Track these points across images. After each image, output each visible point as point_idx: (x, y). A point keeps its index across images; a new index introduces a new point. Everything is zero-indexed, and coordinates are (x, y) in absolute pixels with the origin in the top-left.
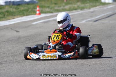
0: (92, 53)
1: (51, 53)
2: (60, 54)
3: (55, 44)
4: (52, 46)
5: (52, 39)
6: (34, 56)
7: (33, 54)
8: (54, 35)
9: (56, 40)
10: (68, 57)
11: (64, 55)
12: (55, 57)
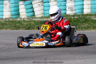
4: (40, 36)
5: (41, 30)
6: (25, 44)
7: (24, 43)
8: (43, 26)
10: (54, 44)
11: (51, 43)
12: (43, 44)
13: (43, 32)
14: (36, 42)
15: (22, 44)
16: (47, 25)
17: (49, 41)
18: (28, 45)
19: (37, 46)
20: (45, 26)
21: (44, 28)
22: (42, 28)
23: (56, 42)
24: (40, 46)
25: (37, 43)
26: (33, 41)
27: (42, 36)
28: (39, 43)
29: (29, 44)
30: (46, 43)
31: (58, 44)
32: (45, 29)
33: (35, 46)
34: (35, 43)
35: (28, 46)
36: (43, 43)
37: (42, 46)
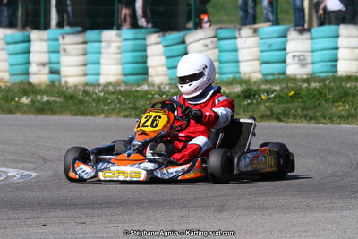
1: (126, 165)
2: (151, 166)
4: (134, 146)
5: (139, 127)
6: (85, 170)
8: (148, 114)
10: (174, 174)
11: (165, 171)
12: (138, 174)
13: (146, 134)
14: (118, 166)
15: (77, 169)
16: (159, 114)
17: (160, 165)
18: (93, 174)
19: (121, 178)
20: (153, 114)
21: (149, 123)
22: (143, 120)
23: (179, 168)
24: (128, 179)
25: (122, 168)
26: (109, 162)
27: (140, 146)
28: (128, 169)
29: (97, 172)
30: (150, 172)
31: (187, 176)
32: (152, 126)
33: (115, 179)
34: (114, 168)
35: (94, 177)
36: (139, 171)
37: (135, 179)
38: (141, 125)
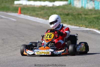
0: (79, 51)
1: (44, 50)
2: (52, 50)
3: (48, 42)
4: (45, 44)
5: (45, 38)
8: (47, 34)
9: (49, 38)
11: (56, 52)
16: (51, 34)
27: (47, 44)
30: (52, 52)
33: (41, 54)
36: (49, 52)
37: (48, 54)
38: (46, 37)
